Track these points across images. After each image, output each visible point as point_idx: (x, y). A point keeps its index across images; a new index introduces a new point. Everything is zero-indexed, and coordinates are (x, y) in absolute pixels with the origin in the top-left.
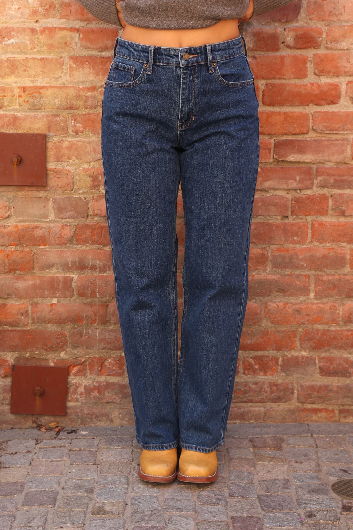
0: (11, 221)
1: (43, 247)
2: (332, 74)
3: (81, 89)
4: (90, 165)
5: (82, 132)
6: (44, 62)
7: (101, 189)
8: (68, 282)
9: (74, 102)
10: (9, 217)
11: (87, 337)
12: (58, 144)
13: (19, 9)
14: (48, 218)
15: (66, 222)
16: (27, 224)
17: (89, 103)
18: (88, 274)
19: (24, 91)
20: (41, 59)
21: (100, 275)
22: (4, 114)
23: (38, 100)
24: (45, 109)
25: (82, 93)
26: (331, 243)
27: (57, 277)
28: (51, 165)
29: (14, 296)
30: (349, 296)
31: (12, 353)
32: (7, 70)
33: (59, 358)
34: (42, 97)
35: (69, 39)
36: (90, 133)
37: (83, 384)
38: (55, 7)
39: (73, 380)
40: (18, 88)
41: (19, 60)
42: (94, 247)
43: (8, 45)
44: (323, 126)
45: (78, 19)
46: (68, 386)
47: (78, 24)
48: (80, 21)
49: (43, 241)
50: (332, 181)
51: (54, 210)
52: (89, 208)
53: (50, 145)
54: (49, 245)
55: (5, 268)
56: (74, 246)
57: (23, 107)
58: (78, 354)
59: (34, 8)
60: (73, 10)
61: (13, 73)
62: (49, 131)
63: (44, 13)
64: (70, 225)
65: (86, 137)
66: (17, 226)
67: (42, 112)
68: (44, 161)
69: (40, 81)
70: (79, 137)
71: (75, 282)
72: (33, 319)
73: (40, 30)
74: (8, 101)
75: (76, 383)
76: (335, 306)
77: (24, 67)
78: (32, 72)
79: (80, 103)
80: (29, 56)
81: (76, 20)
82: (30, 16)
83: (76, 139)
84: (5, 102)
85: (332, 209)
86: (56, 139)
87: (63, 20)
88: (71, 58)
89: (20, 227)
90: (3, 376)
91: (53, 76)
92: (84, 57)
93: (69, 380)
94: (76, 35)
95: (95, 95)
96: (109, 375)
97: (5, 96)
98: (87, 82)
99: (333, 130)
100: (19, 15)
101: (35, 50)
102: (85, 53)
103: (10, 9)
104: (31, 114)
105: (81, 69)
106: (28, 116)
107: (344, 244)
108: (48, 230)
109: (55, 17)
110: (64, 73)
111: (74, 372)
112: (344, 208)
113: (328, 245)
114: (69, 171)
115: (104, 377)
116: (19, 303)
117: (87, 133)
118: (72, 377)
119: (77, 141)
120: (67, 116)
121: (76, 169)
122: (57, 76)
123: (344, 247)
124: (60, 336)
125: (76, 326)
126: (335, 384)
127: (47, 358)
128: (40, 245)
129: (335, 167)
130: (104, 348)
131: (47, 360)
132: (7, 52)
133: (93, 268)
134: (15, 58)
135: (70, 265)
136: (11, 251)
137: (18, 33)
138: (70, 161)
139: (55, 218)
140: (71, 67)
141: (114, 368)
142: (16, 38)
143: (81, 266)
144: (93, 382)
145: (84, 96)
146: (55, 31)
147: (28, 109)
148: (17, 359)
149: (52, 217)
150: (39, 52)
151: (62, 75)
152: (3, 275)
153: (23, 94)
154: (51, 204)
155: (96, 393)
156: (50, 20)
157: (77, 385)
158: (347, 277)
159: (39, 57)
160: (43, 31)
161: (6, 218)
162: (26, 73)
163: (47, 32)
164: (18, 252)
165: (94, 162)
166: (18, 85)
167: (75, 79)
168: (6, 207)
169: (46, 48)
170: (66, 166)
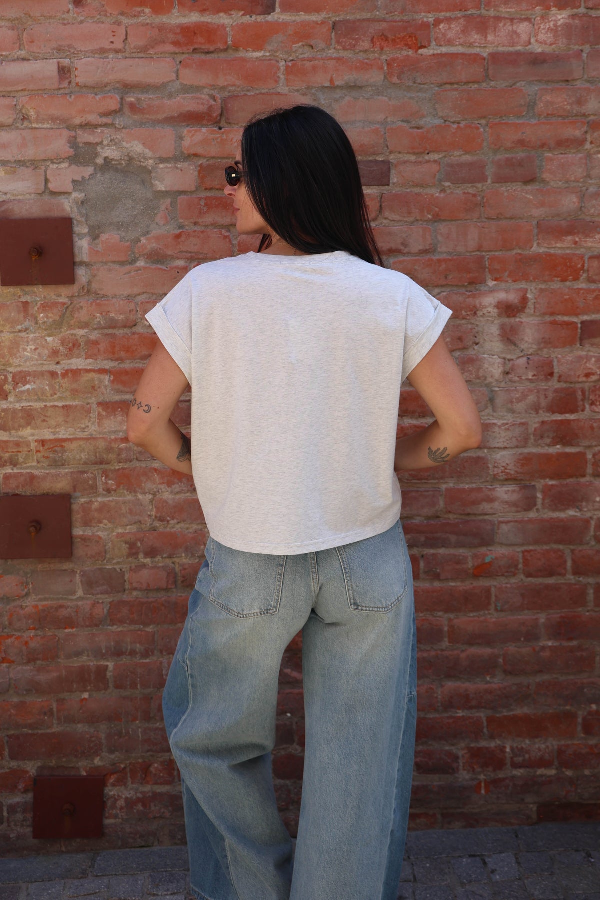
0: (30, 600)
1: (70, 630)
2: (417, 414)
3: (113, 440)
4: (126, 530)
5: (115, 491)
6: (68, 410)
7: (140, 557)
8: (101, 672)
9: (105, 456)
10: (27, 595)
11: (127, 738)
12: (86, 505)
13: (36, 349)
14: (75, 595)
15: (98, 599)
16: (50, 603)
17: (124, 456)
18: (125, 660)
19: (43, 446)
20: (63, 407)
21: (141, 661)
22: (19, 473)
23: (60, 455)
24: (68, 465)
25: (114, 445)
26: (425, 613)
27: (89, 666)
28: (78, 532)
29: (34, 692)
30: (449, 676)
31: (33, 762)
32: (22, 421)
33: (93, 766)
34: (66, 452)
35: (97, 383)
36: (125, 492)
37: (124, 797)
38: (80, 346)
39: (111, 791)
40: (36, 441)
41: (36, 409)
42: (133, 627)
43: (23, 392)
44: (410, 475)
45: (108, 359)
46: (105, 800)
47: (109, 365)
48: (110, 361)
49: (69, 623)
50: (423, 539)
51: (82, 585)
52: (125, 581)
53: (75, 507)
54: (77, 628)
55: (23, 659)
56: (110, 628)
57: (42, 464)
58: (117, 759)
59: (55, 348)
60: (102, 349)
61: (28, 424)
62: (75, 491)
63: (66, 353)
64: (103, 603)
65: (120, 497)
66: (36, 607)
67: (66, 469)
68: (70, 527)
69: (63, 432)
70: (112, 496)
71: (111, 672)
72: (59, 719)
73: (62, 373)
74: (24, 457)
75: (115, 795)
76: (433, 689)
77: (43, 417)
78: (53, 422)
79: (112, 456)
80: (48, 404)
81: (105, 360)
82: (49, 357)
83: (108, 499)
84: (20, 459)
85: (425, 573)
86: (83, 500)
87: (90, 361)
88: (100, 404)
89: (41, 608)
90: (22, 790)
91: (79, 426)
92: (116, 402)
93: (106, 792)
94: (106, 379)
95: (130, 447)
96: (156, 784)
97: (20, 452)
98: (120, 431)
99: (421, 480)
100: (37, 357)
101: (56, 397)
102: (117, 398)
103: (25, 350)
104: (52, 471)
105: (112, 418)
106: (48, 474)
107: (440, 614)
108: (75, 610)
109: (80, 357)
110: (91, 422)
111: (112, 781)
112: (438, 571)
113: (421, 615)
114: (100, 538)
115: (150, 786)
116: (40, 700)
117: (122, 492)
118: (110, 788)
119: (109, 501)
120: (96, 472)
121: (108, 535)
122: (83, 426)
123: (440, 617)
124: (93, 739)
125: (113, 726)
126: (435, 784)
127: (77, 766)
128: (66, 628)
129: (425, 522)
130: (148, 751)
131: (78, 769)
132: (22, 400)
133: (133, 653)
134: (31, 406)
135: (104, 651)
136: (30, 637)
137: (34, 378)
138: (101, 525)
139: (84, 594)
140: (99, 413)
141: (162, 775)
142: (33, 384)
143: (118, 653)
144: (136, 793)
145: (117, 448)
146: (80, 374)
147: (48, 466)
148: (41, 769)
149: (80, 593)
150: (61, 399)
151: (90, 424)
152: (21, 667)
153: (42, 449)
154: (78, 578)
155: (140, 807)
156: (74, 361)
157: (117, 797)
158: (446, 653)
159: (60, 404)
160: (65, 374)
161: (23, 597)
162: (45, 423)
163: (70, 375)
164: (39, 638)
165: (131, 525)
166: (36, 438)
167: (105, 429)
168: (22, 583)
169: (70, 394)
170: (97, 532)
